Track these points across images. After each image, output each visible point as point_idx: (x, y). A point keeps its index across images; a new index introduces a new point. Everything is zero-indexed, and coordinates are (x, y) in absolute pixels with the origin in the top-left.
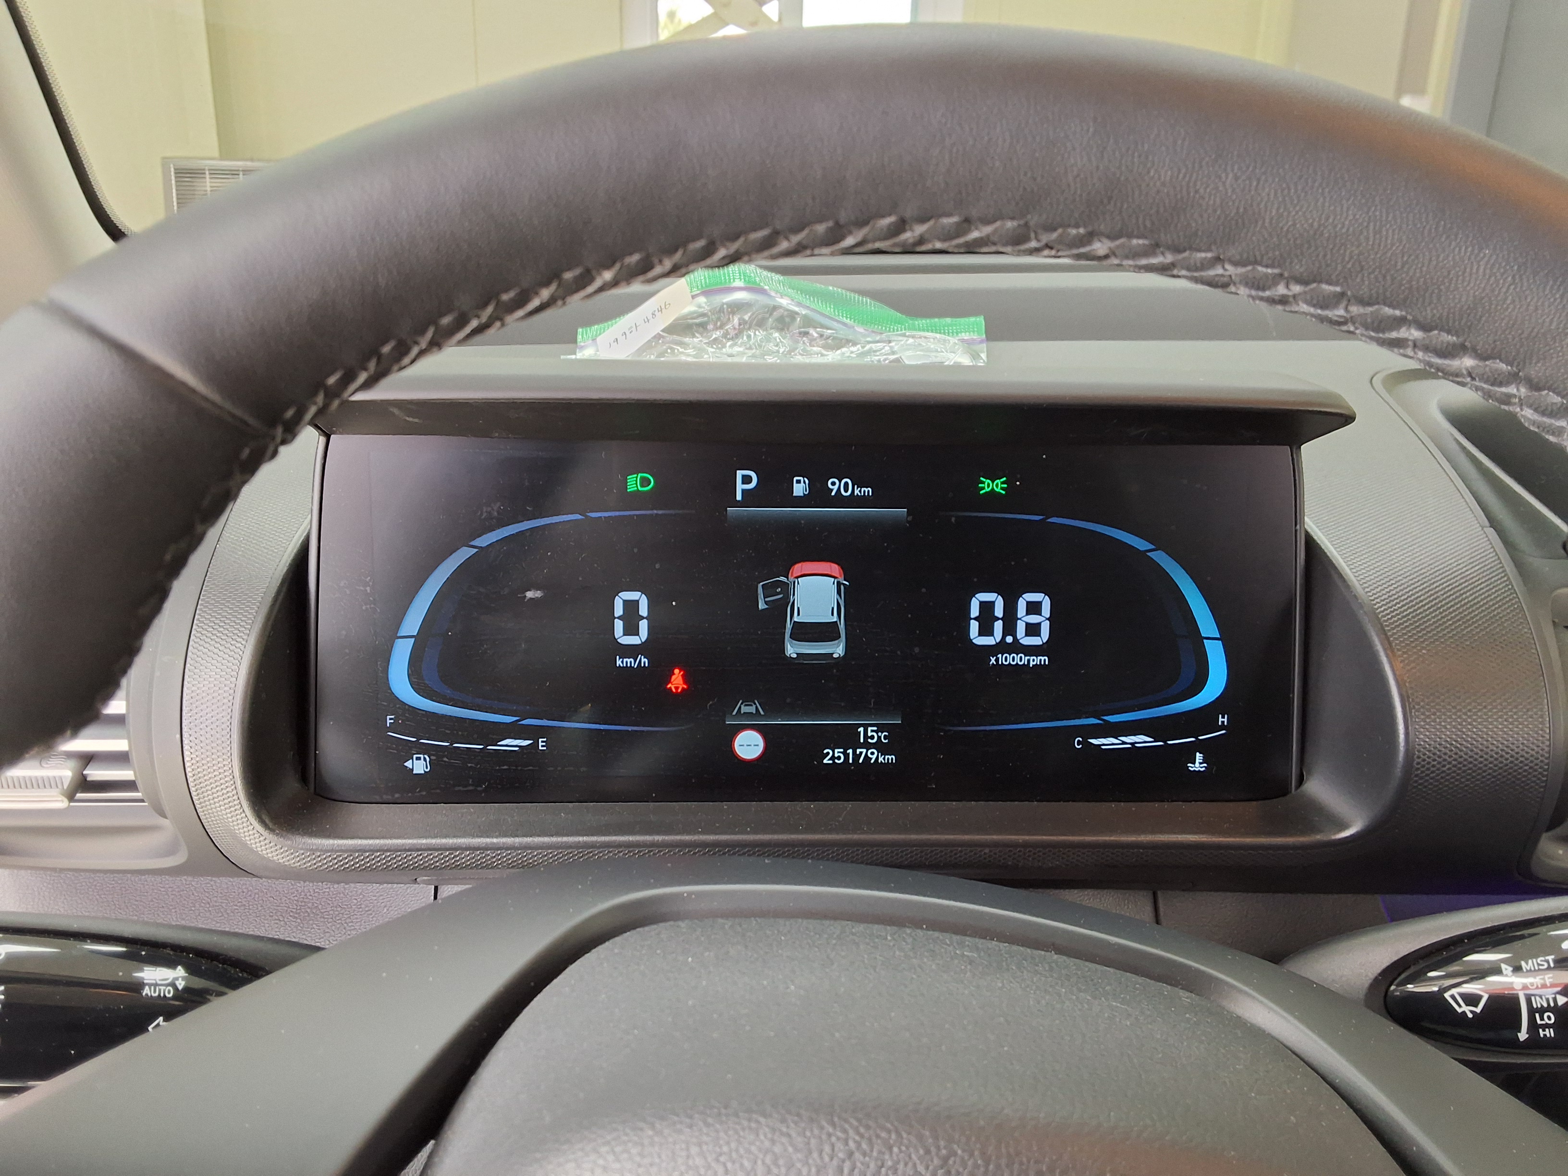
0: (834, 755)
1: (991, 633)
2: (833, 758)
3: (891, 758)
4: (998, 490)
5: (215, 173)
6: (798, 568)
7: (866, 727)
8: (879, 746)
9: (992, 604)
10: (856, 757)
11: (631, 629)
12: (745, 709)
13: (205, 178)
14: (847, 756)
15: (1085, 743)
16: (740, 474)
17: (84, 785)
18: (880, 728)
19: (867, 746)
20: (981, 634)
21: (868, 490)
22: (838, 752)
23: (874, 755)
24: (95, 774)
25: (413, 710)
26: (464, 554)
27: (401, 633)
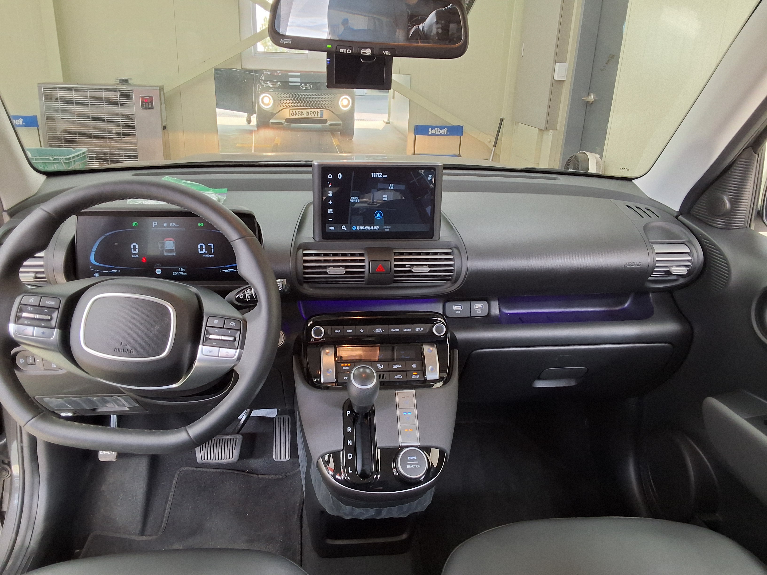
0: (175, 273)
1: (202, 251)
2: (175, 274)
3: (186, 274)
4: (202, 225)
5: (61, 89)
6: (165, 239)
7: (181, 268)
8: (183, 271)
9: (202, 246)
10: (179, 273)
11: (135, 250)
12: (157, 265)
13: (57, 91)
14: (177, 273)
15: (222, 271)
16: (154, 223)
17: (36, 278)
18: (183, 268)
19: (181, 272)
20: (201, 251)
21: (178, 225)
22: (176, 273)
23: (182, 273)
24: (39, 275)
25: (95, 265)
26: (103, 237)
27: (92, 251)
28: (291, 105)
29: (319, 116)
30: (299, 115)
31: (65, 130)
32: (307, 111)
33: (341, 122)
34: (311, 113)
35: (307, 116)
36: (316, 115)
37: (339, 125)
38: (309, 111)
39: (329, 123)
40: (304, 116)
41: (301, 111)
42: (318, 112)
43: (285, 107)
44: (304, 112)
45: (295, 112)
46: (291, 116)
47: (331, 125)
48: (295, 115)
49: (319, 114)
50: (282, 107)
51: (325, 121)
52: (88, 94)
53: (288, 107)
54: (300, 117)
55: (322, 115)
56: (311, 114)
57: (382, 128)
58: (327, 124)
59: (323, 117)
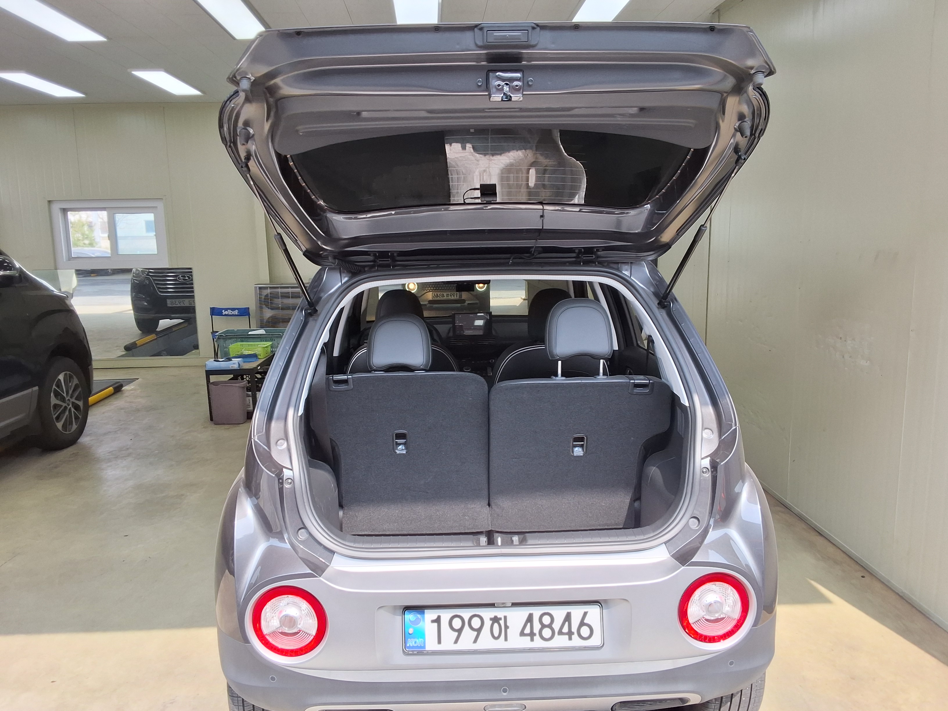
5: (271, 288)
13: (268, 289)
28: (434, 289)
29: (458, 297)
30: (441, 297)
31: (272, 317)
32: (447, 293)
33: (478, 302)
34: (451, 294)
35: (447, 298)
36: (455, 296)
37: (476, 303)
38: (449, 293)
39: (467, 302)
40: (445, 298)
41: (442, 293)
42: (457, 294)
43: (428, 291)
44: (445, 294)
45: (437, 294)
46: (433, 298)
47: (469, 304)
48: (437, 297)
49: (458, 295)
50: (426, 291)
51: (464, 301)
52: (290, 290)
53: (431, 291)
54: (442, 298)
55: (460, 296)
56: (451, 296)
57: (519, 304)
58: (466, 304)
59: (461, 298)
